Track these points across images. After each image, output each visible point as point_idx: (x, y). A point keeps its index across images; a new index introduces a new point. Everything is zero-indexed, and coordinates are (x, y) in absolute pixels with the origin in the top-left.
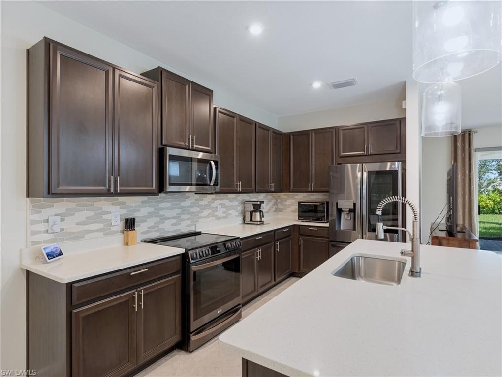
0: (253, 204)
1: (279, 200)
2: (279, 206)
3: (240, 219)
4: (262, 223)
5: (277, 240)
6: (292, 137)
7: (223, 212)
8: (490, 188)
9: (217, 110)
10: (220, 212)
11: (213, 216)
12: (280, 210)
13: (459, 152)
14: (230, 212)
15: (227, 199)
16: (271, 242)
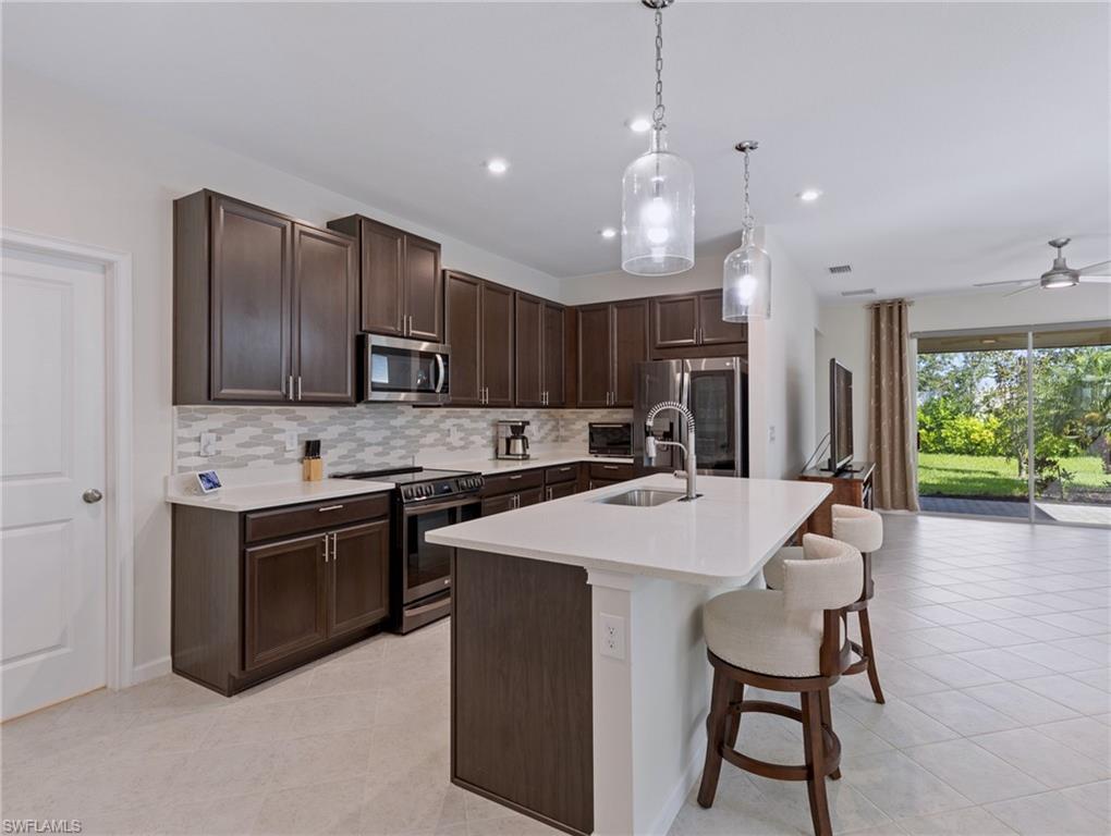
0: (512, 427)
1: (562, 423)
2: (563, 432)
3: (490, 452)
4: (526, 457)
5: (550, 484)
6: (580, 314)
7: (461, 439)
9: (448, 274)
10: (455, 438)
11: (443, 445)
12: (565, 440)
13: (884, 338)
14: (472, 438)
15: (466, 417)
16: (539, 486)
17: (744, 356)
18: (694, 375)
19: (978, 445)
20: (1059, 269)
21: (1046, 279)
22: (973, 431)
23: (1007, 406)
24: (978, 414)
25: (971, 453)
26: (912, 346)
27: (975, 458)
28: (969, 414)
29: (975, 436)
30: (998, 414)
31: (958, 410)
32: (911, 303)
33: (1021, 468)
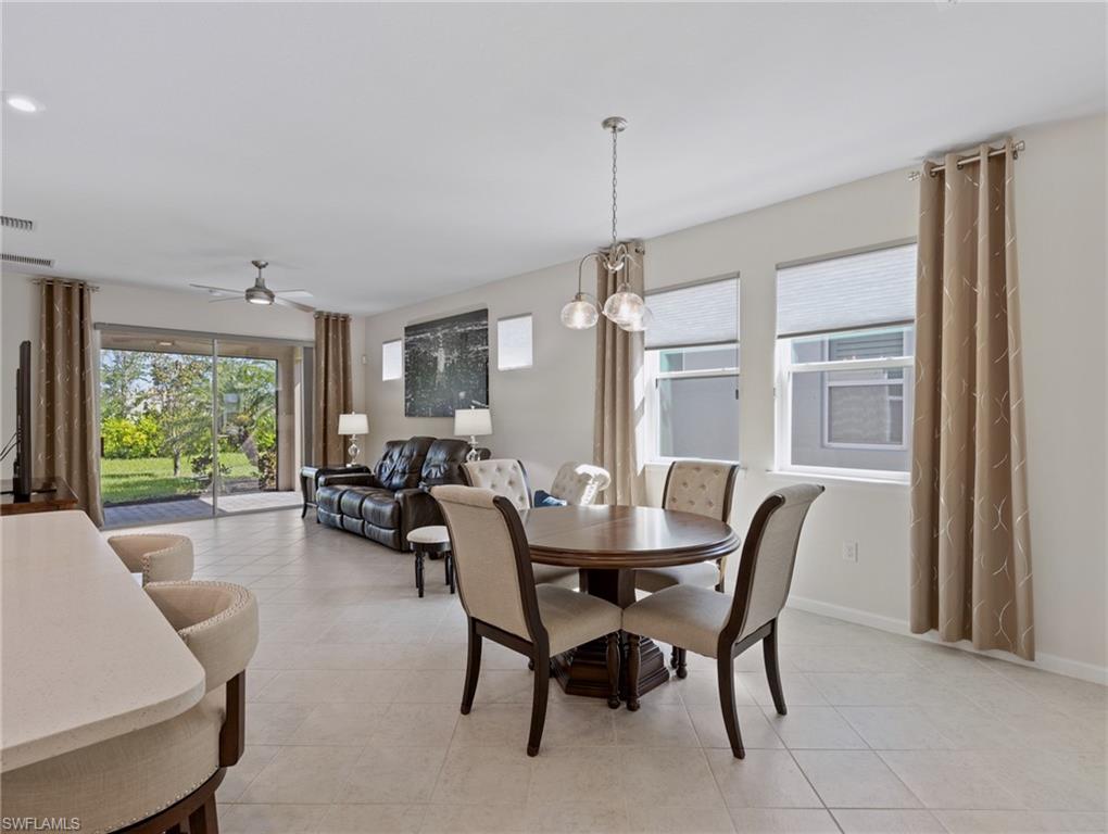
19: (131, 447)
20: (260, 288)
21: (250, 294)
22: (126, 434)
23: (165, 409)
24: (129, 416)
25: (122, 456)
26: (95, 337)
27: (127, 461)
28: (121, 416)
29: (127, 439)
30: (156, 416)
31: (109, 412)
32: (95, 289)
33: (176, 467)
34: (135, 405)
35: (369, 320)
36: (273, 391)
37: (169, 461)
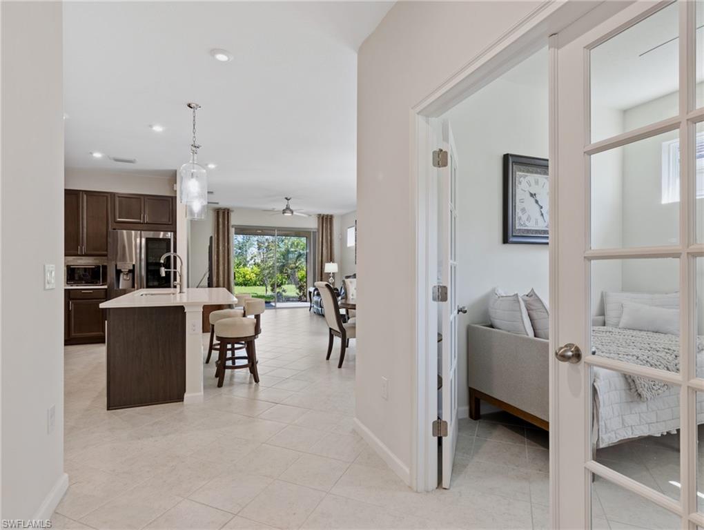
8: (252, 262)
13: (221, 226)
17: (175, 232)
18: (148, 240)
19: (249, 281)
20: (288, 209)
21: (284, 212)
22: (247, 274)
23: (262, 261)
24: (248, 265)
25: (245, 285)
26: (232, 230)
27: (248, 287)
28: (245, 265)
29: (247, 276)
30: (259, 265)
31: (240, 264)
32: (233, 211)
33: (267, 290)
34: (251, 260)
35: (343, 217)
36: (305, 252)
37: (264, 288)
